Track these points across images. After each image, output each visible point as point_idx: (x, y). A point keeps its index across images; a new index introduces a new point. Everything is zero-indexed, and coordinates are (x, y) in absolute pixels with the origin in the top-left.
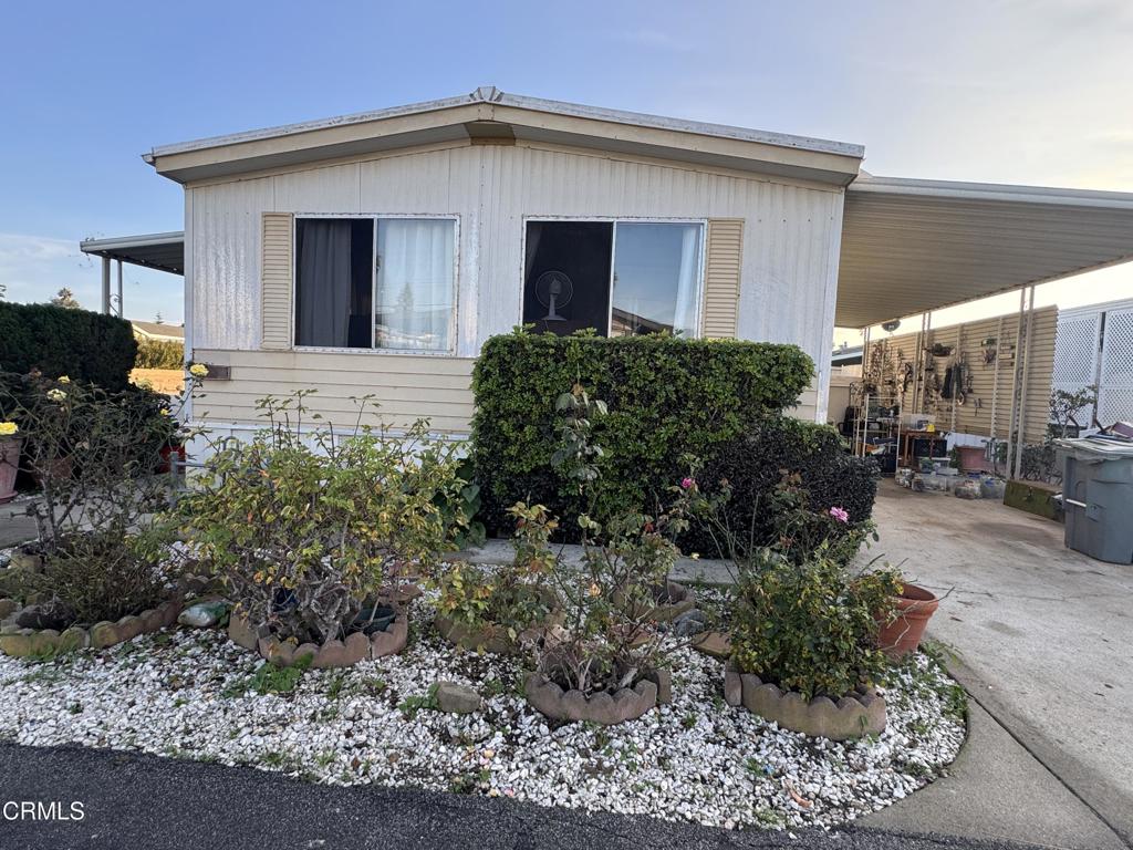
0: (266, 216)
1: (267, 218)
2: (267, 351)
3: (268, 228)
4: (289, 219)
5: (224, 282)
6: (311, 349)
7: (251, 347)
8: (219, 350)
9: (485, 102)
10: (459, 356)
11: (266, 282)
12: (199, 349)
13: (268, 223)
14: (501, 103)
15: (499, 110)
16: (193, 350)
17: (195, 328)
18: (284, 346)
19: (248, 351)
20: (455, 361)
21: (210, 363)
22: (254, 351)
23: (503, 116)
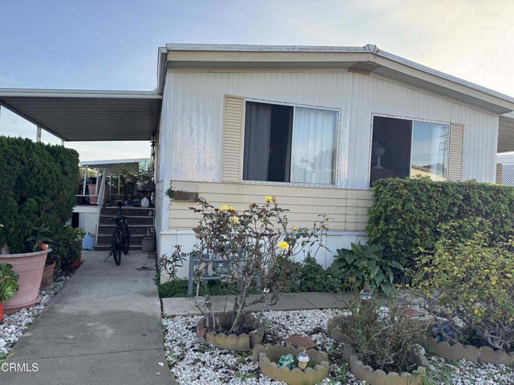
0: (226, 97)
1: (228, 99)
2: (224, 183)
3: (229, 105)
4: (241, 101)
5: (195, 137)
6: (253, 182)
7: (214, 180)
8: (190, 182)
9: (371, 53)
10: (338, 187)
11: (226, 139)
12: (176, 181)
13: (228, 102)
14: (379, 54)
15: (377, 58)
16: (171, 181)
17: (173, 166)
18: (236, 180)
19: (211, 183)
20: (336, 190)
21: (184, 190)
22: (216, 183)
23: (379, 61)
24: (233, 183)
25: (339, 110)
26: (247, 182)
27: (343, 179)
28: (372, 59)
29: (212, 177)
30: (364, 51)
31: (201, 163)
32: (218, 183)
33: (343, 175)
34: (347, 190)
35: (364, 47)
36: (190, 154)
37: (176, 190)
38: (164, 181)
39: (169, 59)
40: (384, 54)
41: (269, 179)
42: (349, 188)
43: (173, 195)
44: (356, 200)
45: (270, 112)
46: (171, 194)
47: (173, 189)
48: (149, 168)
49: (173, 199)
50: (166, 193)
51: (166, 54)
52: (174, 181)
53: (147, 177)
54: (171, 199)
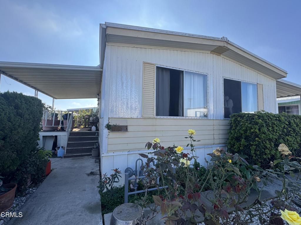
0: (144, 63)
1: (146, 64)
2: (144, 118)
3: (146, 68)
4: (153, 66)
5: (125, 88)
6: (162, 117)
7: (137, 117)
8: (122, 118)
9: (225, 41)
10: (209, 119)
11: (145, 89)
12: (112, 118)
13: (146, 66)
14: (229, 42)
15: (228, 44)
16: (109, 118)
17: (110, 108)
18: (152, 116)
19: (135, 118)
20: (208, 121)
21: (118, 124)
22: (139, 118)
23: (229, 47)
24: (150, 118)
25: (207, 74)
26: (159, 117)
27: (211, 113)
28: (226, 45)
29: (136, 114)
30: (222, 40)
31: (129, 106)
32: (140, 118)
33: (211, 112)
34: (214, 120)
35: (222, 38)
36: (122, 100)
37: (112, 124)
38: (104, 118)
39: (107, 33)
40: (231, 43)
41: (170, 115)
42: (214, 119)
43: (111, 128)
44: (219, 126)
45: (169, 73)
46: (109, 127)
47: (110, 124)
48: (96, 111)
49: (110, 130)
50: (105, 127)
51: (106, 29)
52: (111, 118)
53: (95, 115)
54: (109, 131)
